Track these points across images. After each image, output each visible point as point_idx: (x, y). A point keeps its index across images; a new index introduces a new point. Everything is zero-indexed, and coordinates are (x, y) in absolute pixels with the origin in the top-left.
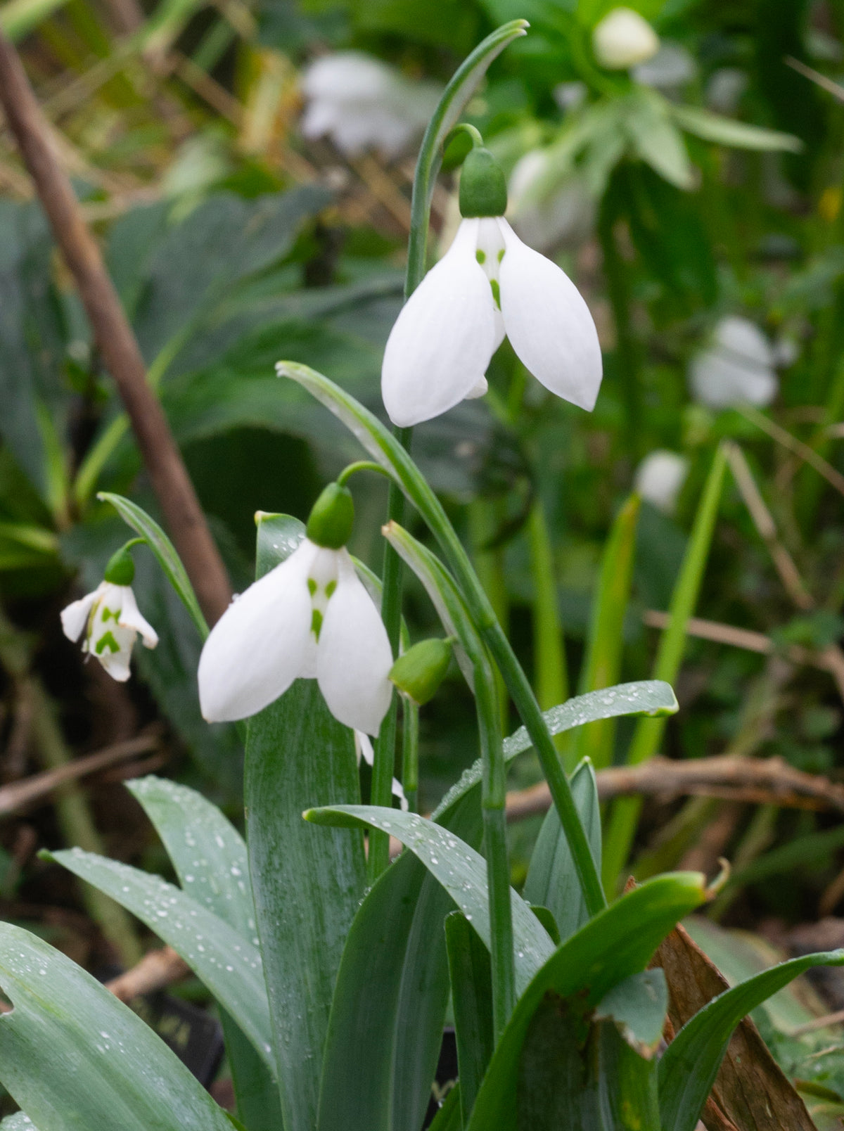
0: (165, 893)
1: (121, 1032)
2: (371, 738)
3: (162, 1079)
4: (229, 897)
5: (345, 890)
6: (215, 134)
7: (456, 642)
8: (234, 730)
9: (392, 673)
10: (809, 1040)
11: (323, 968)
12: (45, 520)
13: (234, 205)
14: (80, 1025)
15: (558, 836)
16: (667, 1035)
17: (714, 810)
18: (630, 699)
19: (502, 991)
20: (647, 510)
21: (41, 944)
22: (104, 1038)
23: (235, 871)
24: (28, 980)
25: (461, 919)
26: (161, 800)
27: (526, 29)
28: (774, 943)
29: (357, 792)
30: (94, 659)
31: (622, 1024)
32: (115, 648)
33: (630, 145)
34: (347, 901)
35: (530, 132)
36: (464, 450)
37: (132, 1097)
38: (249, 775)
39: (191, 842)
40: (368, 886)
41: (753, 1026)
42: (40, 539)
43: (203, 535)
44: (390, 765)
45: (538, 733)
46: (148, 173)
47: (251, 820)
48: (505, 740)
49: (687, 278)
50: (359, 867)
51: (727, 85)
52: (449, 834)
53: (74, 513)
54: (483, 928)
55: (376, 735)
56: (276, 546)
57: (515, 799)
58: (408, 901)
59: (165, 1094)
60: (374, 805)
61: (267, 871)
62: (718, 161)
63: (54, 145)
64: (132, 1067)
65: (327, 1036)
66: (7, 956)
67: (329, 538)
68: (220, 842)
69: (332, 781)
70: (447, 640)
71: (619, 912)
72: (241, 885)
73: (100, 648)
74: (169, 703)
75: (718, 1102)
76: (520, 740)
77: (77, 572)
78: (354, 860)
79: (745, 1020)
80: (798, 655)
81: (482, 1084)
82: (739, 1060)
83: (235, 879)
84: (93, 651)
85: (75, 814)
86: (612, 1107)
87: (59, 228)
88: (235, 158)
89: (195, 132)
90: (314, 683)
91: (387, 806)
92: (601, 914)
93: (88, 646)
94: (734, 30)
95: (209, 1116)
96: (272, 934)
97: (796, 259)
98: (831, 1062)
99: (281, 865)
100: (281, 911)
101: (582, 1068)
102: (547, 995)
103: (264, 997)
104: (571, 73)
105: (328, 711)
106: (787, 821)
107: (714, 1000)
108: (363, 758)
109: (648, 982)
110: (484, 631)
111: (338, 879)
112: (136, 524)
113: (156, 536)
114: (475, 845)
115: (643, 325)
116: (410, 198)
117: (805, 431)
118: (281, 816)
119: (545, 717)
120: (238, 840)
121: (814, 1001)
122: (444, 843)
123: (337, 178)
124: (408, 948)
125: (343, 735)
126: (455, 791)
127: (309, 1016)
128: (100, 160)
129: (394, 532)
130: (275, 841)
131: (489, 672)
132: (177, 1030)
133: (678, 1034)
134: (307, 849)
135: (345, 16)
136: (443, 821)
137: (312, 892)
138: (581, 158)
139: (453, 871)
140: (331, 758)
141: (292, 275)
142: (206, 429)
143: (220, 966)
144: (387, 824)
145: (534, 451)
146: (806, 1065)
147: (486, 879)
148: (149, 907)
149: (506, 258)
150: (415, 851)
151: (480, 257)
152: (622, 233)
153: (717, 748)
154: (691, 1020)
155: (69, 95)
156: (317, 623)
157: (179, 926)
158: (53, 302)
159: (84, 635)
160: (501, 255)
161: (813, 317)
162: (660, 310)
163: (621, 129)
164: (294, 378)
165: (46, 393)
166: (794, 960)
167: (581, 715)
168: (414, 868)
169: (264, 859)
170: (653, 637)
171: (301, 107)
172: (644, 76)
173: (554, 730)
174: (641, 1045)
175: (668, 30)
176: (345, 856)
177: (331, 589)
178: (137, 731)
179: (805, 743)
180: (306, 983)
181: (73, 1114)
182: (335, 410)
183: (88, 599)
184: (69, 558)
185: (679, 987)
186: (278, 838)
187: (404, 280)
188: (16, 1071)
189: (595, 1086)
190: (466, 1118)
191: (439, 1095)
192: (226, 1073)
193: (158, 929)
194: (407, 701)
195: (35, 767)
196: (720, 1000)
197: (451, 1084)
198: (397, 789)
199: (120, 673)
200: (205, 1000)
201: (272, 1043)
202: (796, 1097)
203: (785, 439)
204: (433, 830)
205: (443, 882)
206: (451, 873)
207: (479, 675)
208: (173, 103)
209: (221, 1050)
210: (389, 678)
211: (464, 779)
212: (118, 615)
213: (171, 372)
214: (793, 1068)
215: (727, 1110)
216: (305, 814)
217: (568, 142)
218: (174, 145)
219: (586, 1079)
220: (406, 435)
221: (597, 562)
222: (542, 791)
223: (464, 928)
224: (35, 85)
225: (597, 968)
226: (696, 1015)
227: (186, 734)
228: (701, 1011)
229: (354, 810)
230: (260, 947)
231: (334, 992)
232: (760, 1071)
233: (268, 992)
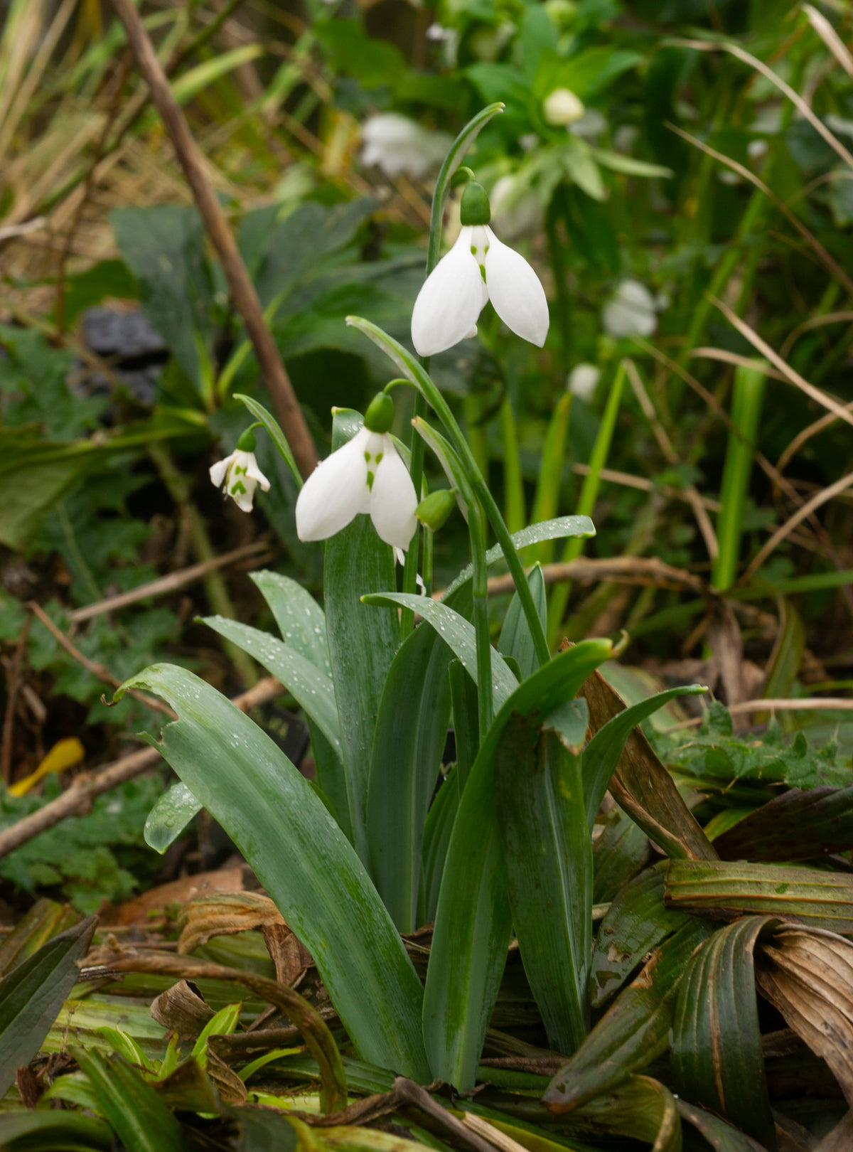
0: (274, 644)
1: (246, 734)
2: (404, 552)
3: (271, 764)
4: (313, 646)
5: (386, 644)
6: (307, 162)
7: (457, 492)
8: (317, 547)
9: (417, 511)
10: (675, 736)
11: (372, 693)
12: (199, 406)
13: (318, 209)
14: (220, 729)
15: (520, 610)
16: (588, 737)
17: (616, 589)
18: (565, 527)
19: (485, 709)
20: (576, 400)
21: (196, 679)
22: (235, 738)
23: (317, 631)
24: (188, 701)
25: (459, 664)
26: (271, 585)
27: (503, 108)
28: (654, 675)
29: (394, 583)
30: (230, 499)
31: (560, 733)
32: (243, 491)
33: (566, 174)
34: (387, 650)
35: (504, 164)
36: (462, 364)
37: (252, 775)
38: (326, 572)
39: (290, 612)
40: (400, 642)
41: (640, 731)
42: (196, 418)
43: (298, 417)
44: (415, 566)
45: (508, 548)
46: (265, 187)
47: (328, 600)
48: (487, 552)
49: (601, 256)
50: (395, 629)
51: (627, 135)
52: (452, 611)
53: (218, 401)
54: (473, 671)
55: (407, 550)
56: (344, 429)
57: (493, 583)
58: (426, 652)
59: (273, 773)
60: (405, 592)
61: (338, 632)
62: (620, 182)
63: (205, 168)
64: (252, 756)
65: (375, 735)
66: (174, 686)
67: (378, 426)
68: (308, 612)
69: (379, 575)
70: (452, 491)
71: (559, 663)
72: (321, 639)
73: (234, 491)
74: (276, 521)
75: (619, 779)
76: (496, 552)
77: (219, 439)
78: (392, 626)
79: (636, 728)
80: (669, 492)
81: (472, 769)
82: (632, 752)
83: (317, 636)
84: (229, 493)
85: (217, 590)
86: (552, 782)
87: (209, 224)
88: (319, 179)
89: (294, 161)
90: (368, 517)
91: (413, 593)
92: (547, 665)
93: (227, 490)
94: (631, 100)
95: (300, 787)
96: (340, 671)
97: (669, 244)
98: (689, 752)
99: (346, 628)
100: (346, 657)
101: (535, 760)
102: (513, 714)
103: (335, 710)
104: (529, 128)
105: (376, 533)
106: (661, 597)
107: (617, 716)
108: (398, 561)
109: (576, 706)
110: (475, 486)
111: (382, 637)
112: (256, 412)
113: (270, 421)
114: (467, 618)
115: (573, 284)
116: (431, 206)
117: (674, 352)
118: (346, 598)
119: (512, 538)
120: (319, 611)
121: (679, 711)
122: (449, 617)
123: (383, 193)
124: (425, 682)
125: (386, 549)
126: (456, 584)
127: (363, 723)
128: (235, 179)
129: (419, 423)
130: (343, 613)
131: (478, 511)
132: (280, 727)
133: (595, 737)
134: (363, 618)
135: (389, 91)
136: (448, 602)
137: (366, 645)
138: (535, 181)
139: (454, 634)
140: (378, 562)
141: (355, 253)
142: (300, 350)
143: (307, 691)
144: (413, 605)
145: (504, 363)
146: (674, 754)
147: (475, 640)
148: (263, 653)
149: (489, 251)
150: (431, 622)
151: (474, 251)
152: (561, 227)
153: (618, 551)
154: (602, 728)
155: (216, 138)
156: (370, 480)
157: (282, 665)
158: (205, 270)
159: (224, 482)
160: (487, 249)
161: (679, 281)
162: (584, 276)
163: (560, 163)
164: (357, 326)
165: (200, 326)
166: (667, 691)
167: (535, 537)
168: (430, 633)
169: (336, 624)
170: (578, 482)
171: (361, 146)
172: (575, 130)
173: (518, 546)
174: (572, 746)
175: (590, 102)
176: (386, 623)
177: (379, 458)
178: (255, 539)
179: (674, 547)
180: (361, 702)
181: (215, 786)
182: (382, 346)
183: (227, 460)
184: (214, 430)
185: (595, 706)
186: (345, 611)
187: (425, 256)
188: (179, 758)
189: (543, 771)
190: (462, 789)
191: (444, 771)
192: (311, 754)
193: (269, 667)
194: (426, 529)
195: (192, 560)
196: (620, 717)
197: (453, 765)
198: (419, 581)
199: (246, 507)
200: (295, 708)
201: (340, 739)
202: (668, 775)
203: (661, 357)
204: (442, 609)
205: (448, 642)
206: (453, 636)
207: (471, 513)
208: (280, 143)
209: (307, 740)
210: (415, 514)
211: (461, 576)
212: (245, 471)
213: (279, 314)
214: (666, 756)
215: (625, 784)
216: (362, 598)
217: (527, 171)
218: (281, 169)
219: (537, 767)
220: (426, 362)
221: (545, 433)
222: (509, 578)
223: (461, 671)
224: (194, 131)
225: (545, 697)
226: (605, 725)
227: (286, 540)
228: (609, 722)
229: (392, 596)
230: (333, 679)
231: (379, 709)
232: (645, 759)
233: (338, 708)
